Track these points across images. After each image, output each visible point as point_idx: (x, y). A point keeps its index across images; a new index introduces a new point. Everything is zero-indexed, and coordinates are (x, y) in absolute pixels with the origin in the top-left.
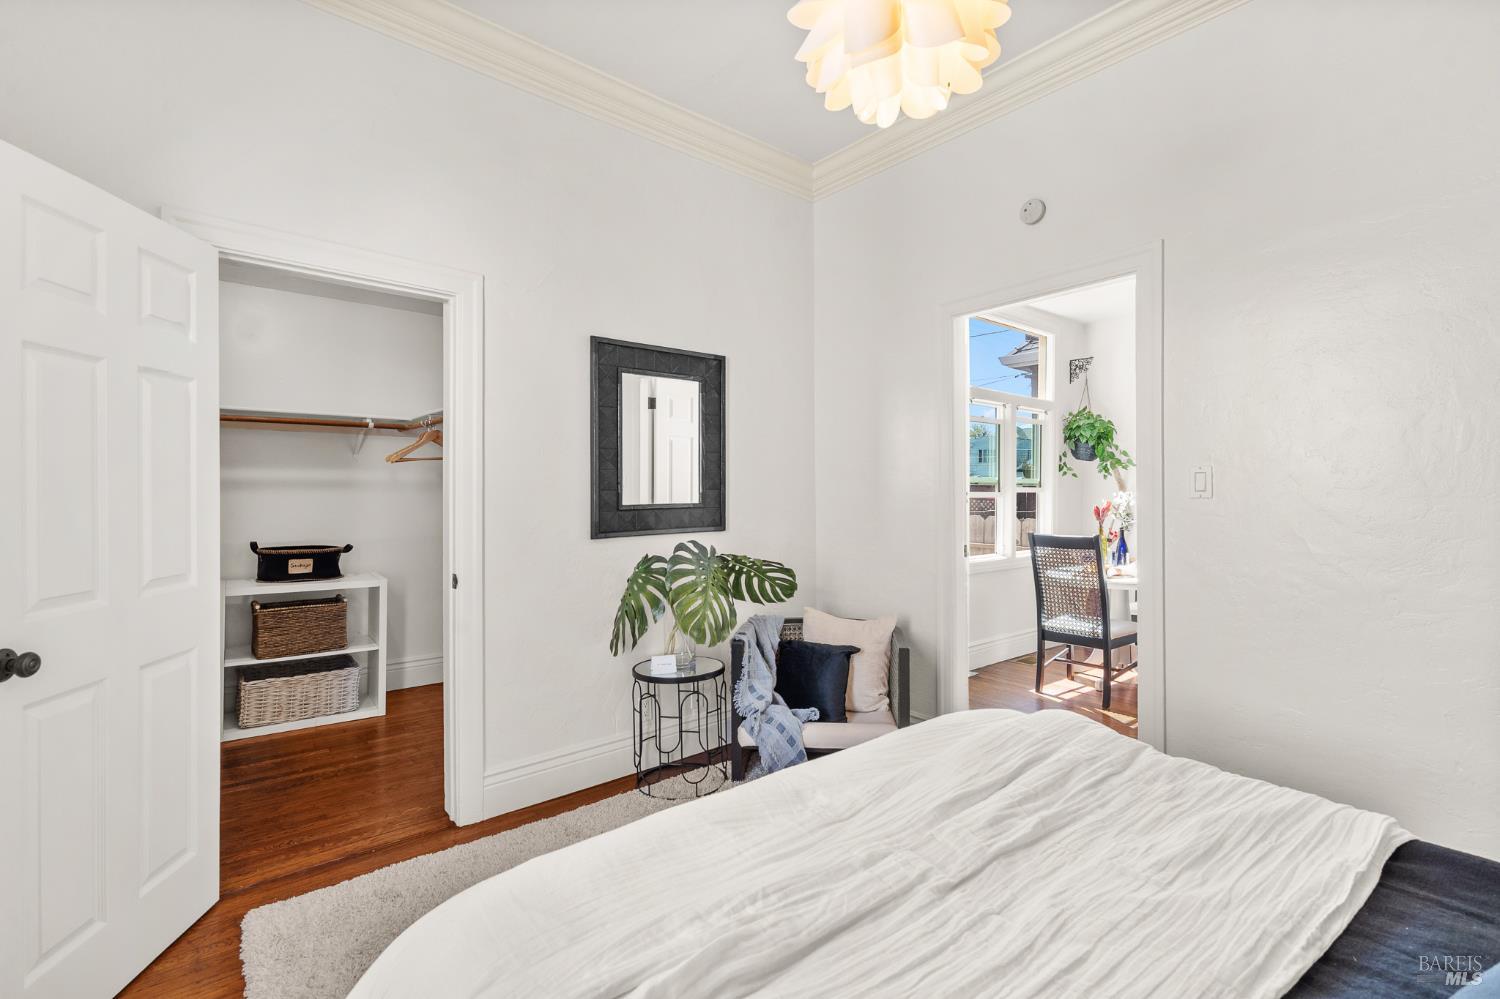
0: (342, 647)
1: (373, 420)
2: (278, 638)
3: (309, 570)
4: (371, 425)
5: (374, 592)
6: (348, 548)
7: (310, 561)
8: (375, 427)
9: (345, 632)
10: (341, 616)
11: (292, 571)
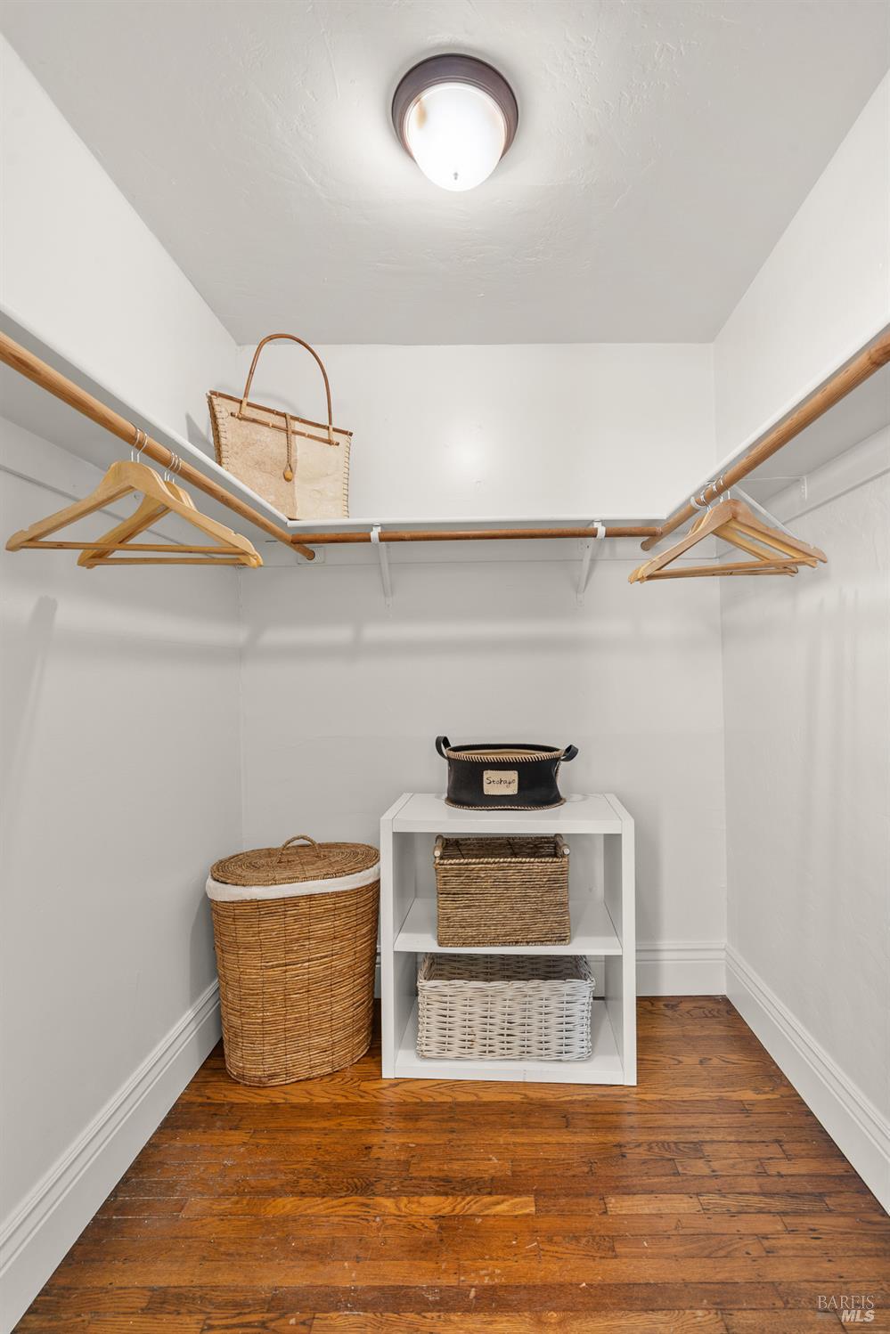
0: (562, 939)
1: (603, 522)
2: (466, 913)
3: (513, 790)
4: (602, 531)
5: (612, 841)
6: (571, 753)
7: (513, 775)
8: (607, 535)
9: (567, 913)
10: (558, 882)
11: (489, 789)
